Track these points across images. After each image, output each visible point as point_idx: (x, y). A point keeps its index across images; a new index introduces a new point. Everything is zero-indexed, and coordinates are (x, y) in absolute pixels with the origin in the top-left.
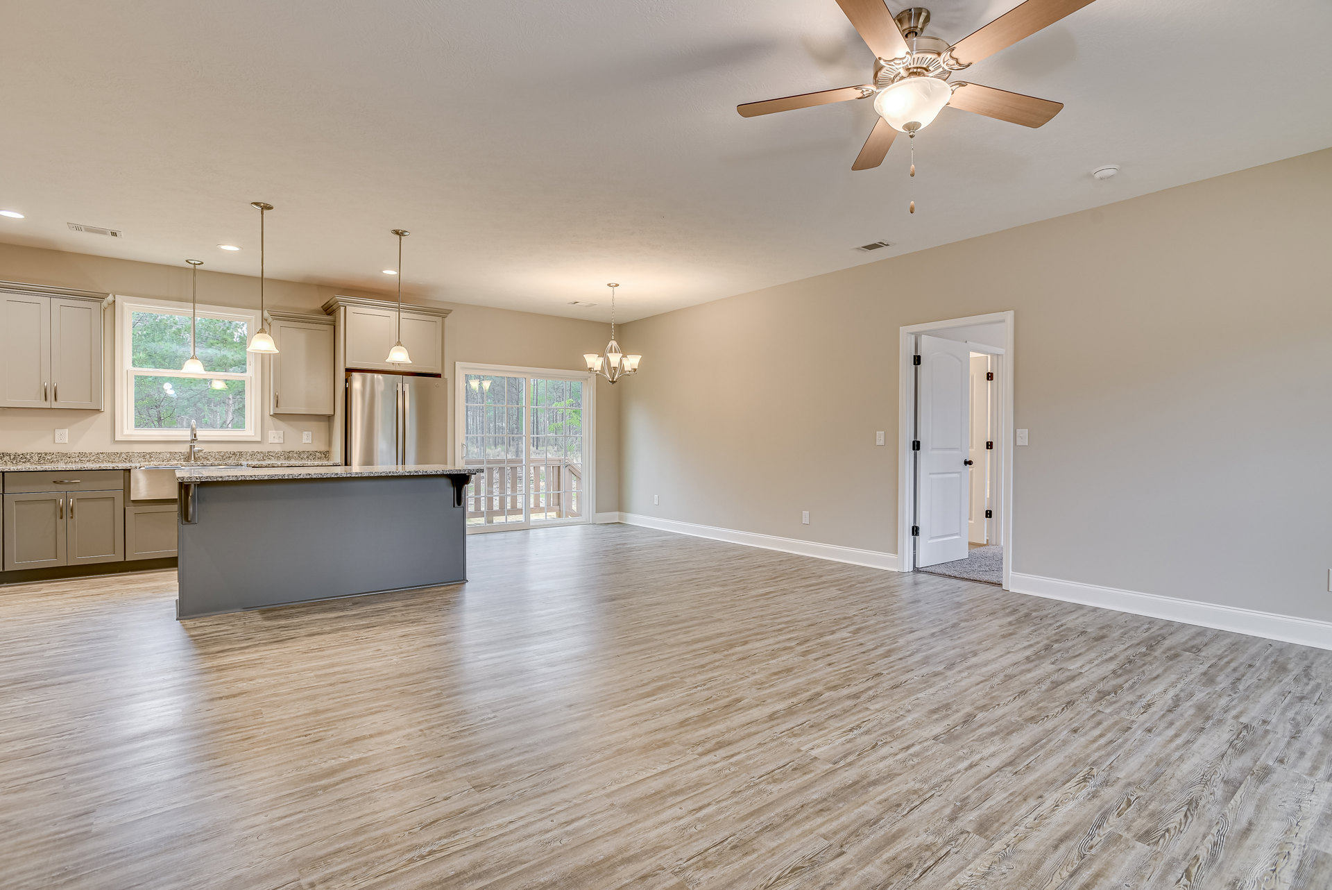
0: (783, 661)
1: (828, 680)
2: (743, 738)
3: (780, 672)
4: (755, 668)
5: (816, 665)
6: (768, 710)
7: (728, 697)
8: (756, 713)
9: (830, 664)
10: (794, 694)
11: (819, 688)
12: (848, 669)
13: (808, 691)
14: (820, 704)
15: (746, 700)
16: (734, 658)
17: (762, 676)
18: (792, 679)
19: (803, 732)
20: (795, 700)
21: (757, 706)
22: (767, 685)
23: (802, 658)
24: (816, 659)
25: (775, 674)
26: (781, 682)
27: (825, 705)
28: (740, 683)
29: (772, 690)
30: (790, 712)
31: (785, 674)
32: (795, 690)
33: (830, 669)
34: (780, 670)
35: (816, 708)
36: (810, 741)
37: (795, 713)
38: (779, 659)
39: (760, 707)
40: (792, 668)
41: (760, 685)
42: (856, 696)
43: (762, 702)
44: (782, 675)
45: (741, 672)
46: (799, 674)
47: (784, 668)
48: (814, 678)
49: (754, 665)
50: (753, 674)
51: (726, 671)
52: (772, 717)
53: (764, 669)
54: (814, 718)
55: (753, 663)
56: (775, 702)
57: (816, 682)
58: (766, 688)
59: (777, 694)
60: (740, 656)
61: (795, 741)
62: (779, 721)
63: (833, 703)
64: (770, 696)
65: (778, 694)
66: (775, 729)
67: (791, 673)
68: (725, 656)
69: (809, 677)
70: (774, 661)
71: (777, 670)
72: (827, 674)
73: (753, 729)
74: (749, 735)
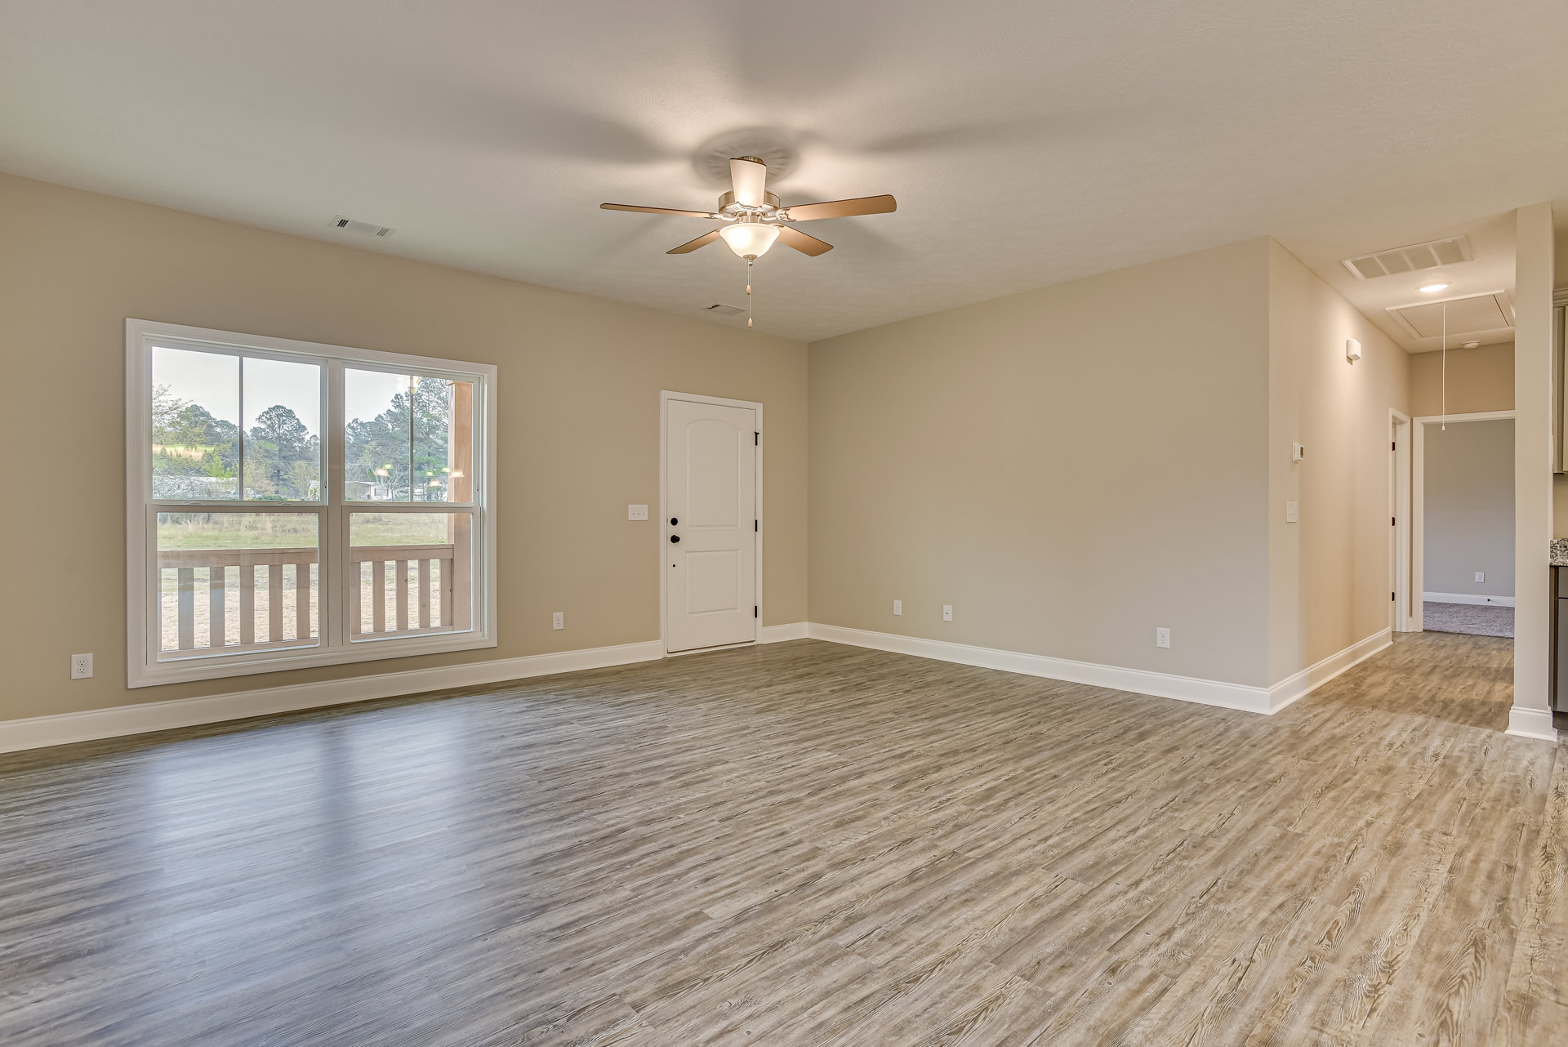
0: (847, 839)
1: (794, 811)
2: (884, 760)
3: (853, 821)
4: (886, 827)
5: (802, 832)
6: (866, 779)
7: (909, 791)
8: (877, 777)
9: (783, 834)
10: (838, 795)
11: (808, 801)
12: (761, 826)
13: (822, 798)
14: (813, 785)
15: (888, 787)
16: (920, 844)
17: (876, 816)
18: (839, 811)
19: (835, 765)
20: (838, 789)
21: (876, 783)
22: (868, 804)
23: (819, 844)
24: (800, 842)
25: (859, 818)
26: (852, 807)
27: (808, 785)
28: (901, 806)
29: (862, 799)
30: (844, 779)
31: (847, 818)
32: (836, 799)
33: (786, 826)
34: (852, 824)
35: (818, 782)
36: (830, 760)
37: (839, 778)
38: (853, 842)
39: (873, 782)
40: (836, 827)
41: (876, 804)
42: (771, 793)
43: (872, 787)
44: (851, 817)
45: (902, 821)
46: (828, 819)
47: (846, 827)
48: (811, 814)
49: (889, 831)
50: (887, 818)
51: (923, 821)
52: (861, 775)
53: (875, 825)
54: (823, 774)
55: (890, 834)
56: (858, 787)
57: (810, 808)
58: (869, 800)
59: (857, 794)
60: (913, 847)
61: (842, 759)
62: (854, 772)
63: (800, 787)
64: (864, 792)
65: (855, 794)
66: (858, 766)
67: (839, 819)
68: (935, 846)
69: (817, 814)
70: (861, 838)
71: (857, 823)
72: (792, 819)
73: (876, 766)
74: (880, 762)
